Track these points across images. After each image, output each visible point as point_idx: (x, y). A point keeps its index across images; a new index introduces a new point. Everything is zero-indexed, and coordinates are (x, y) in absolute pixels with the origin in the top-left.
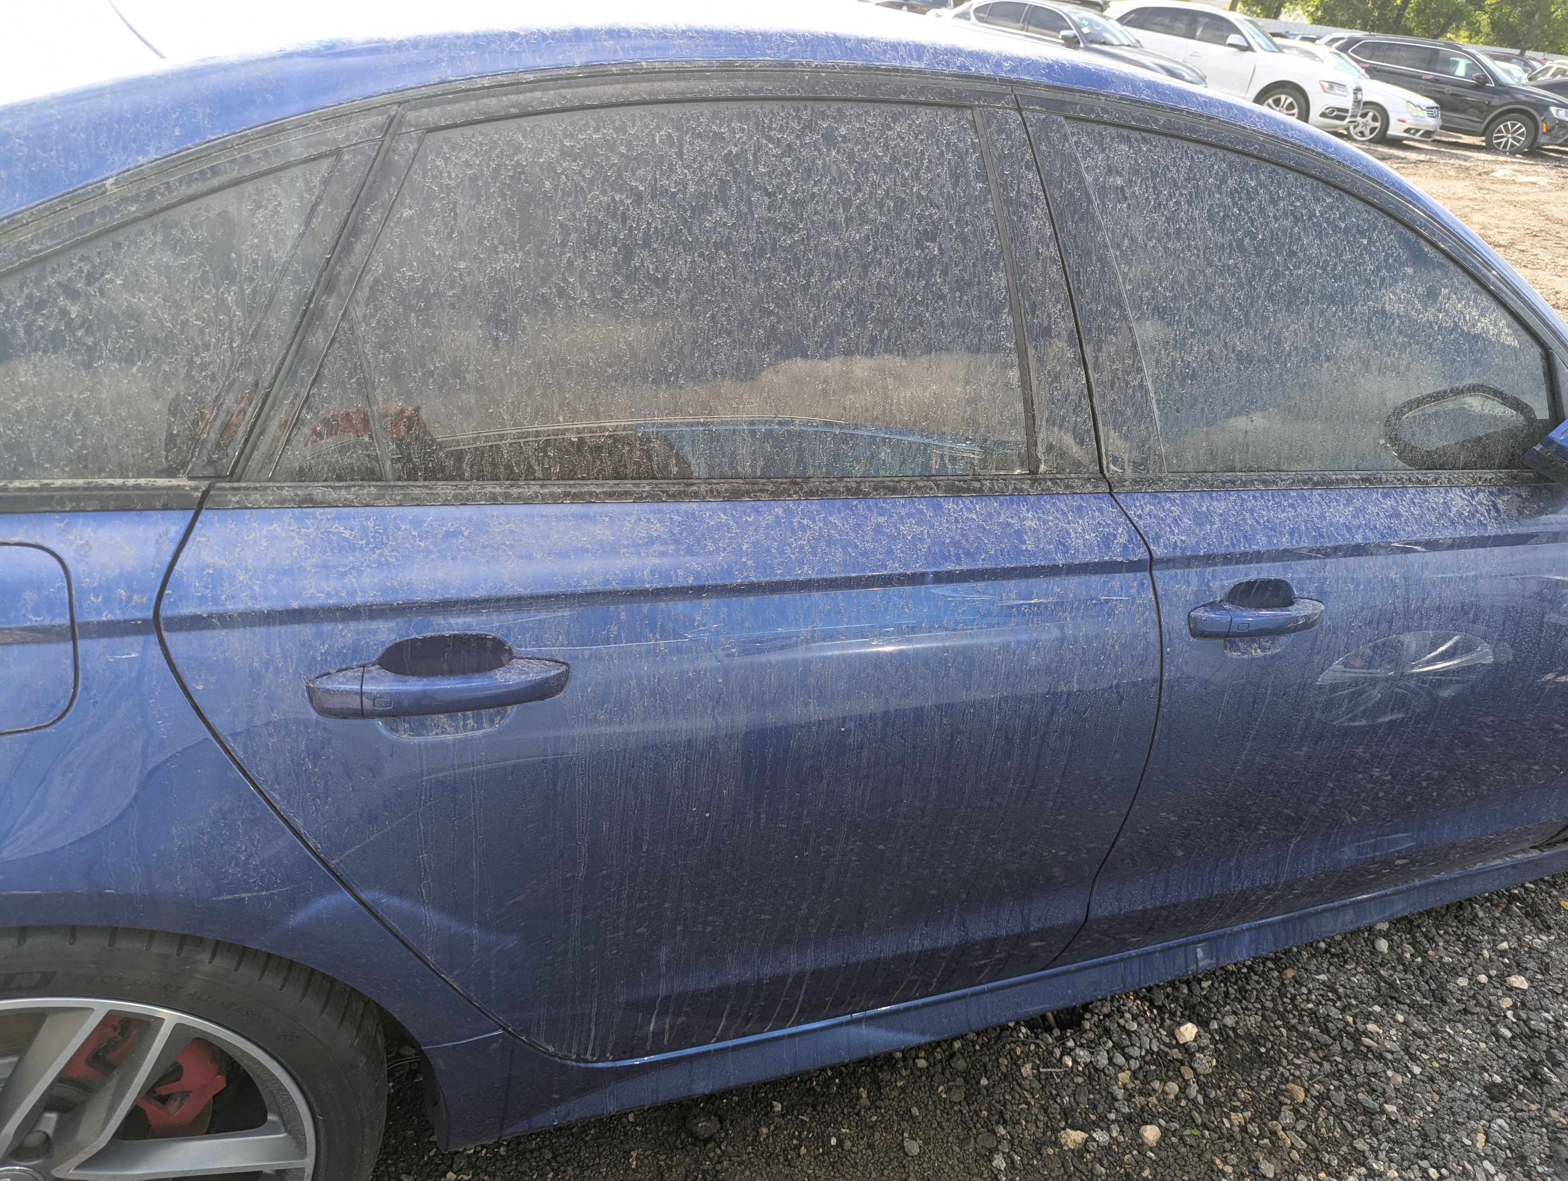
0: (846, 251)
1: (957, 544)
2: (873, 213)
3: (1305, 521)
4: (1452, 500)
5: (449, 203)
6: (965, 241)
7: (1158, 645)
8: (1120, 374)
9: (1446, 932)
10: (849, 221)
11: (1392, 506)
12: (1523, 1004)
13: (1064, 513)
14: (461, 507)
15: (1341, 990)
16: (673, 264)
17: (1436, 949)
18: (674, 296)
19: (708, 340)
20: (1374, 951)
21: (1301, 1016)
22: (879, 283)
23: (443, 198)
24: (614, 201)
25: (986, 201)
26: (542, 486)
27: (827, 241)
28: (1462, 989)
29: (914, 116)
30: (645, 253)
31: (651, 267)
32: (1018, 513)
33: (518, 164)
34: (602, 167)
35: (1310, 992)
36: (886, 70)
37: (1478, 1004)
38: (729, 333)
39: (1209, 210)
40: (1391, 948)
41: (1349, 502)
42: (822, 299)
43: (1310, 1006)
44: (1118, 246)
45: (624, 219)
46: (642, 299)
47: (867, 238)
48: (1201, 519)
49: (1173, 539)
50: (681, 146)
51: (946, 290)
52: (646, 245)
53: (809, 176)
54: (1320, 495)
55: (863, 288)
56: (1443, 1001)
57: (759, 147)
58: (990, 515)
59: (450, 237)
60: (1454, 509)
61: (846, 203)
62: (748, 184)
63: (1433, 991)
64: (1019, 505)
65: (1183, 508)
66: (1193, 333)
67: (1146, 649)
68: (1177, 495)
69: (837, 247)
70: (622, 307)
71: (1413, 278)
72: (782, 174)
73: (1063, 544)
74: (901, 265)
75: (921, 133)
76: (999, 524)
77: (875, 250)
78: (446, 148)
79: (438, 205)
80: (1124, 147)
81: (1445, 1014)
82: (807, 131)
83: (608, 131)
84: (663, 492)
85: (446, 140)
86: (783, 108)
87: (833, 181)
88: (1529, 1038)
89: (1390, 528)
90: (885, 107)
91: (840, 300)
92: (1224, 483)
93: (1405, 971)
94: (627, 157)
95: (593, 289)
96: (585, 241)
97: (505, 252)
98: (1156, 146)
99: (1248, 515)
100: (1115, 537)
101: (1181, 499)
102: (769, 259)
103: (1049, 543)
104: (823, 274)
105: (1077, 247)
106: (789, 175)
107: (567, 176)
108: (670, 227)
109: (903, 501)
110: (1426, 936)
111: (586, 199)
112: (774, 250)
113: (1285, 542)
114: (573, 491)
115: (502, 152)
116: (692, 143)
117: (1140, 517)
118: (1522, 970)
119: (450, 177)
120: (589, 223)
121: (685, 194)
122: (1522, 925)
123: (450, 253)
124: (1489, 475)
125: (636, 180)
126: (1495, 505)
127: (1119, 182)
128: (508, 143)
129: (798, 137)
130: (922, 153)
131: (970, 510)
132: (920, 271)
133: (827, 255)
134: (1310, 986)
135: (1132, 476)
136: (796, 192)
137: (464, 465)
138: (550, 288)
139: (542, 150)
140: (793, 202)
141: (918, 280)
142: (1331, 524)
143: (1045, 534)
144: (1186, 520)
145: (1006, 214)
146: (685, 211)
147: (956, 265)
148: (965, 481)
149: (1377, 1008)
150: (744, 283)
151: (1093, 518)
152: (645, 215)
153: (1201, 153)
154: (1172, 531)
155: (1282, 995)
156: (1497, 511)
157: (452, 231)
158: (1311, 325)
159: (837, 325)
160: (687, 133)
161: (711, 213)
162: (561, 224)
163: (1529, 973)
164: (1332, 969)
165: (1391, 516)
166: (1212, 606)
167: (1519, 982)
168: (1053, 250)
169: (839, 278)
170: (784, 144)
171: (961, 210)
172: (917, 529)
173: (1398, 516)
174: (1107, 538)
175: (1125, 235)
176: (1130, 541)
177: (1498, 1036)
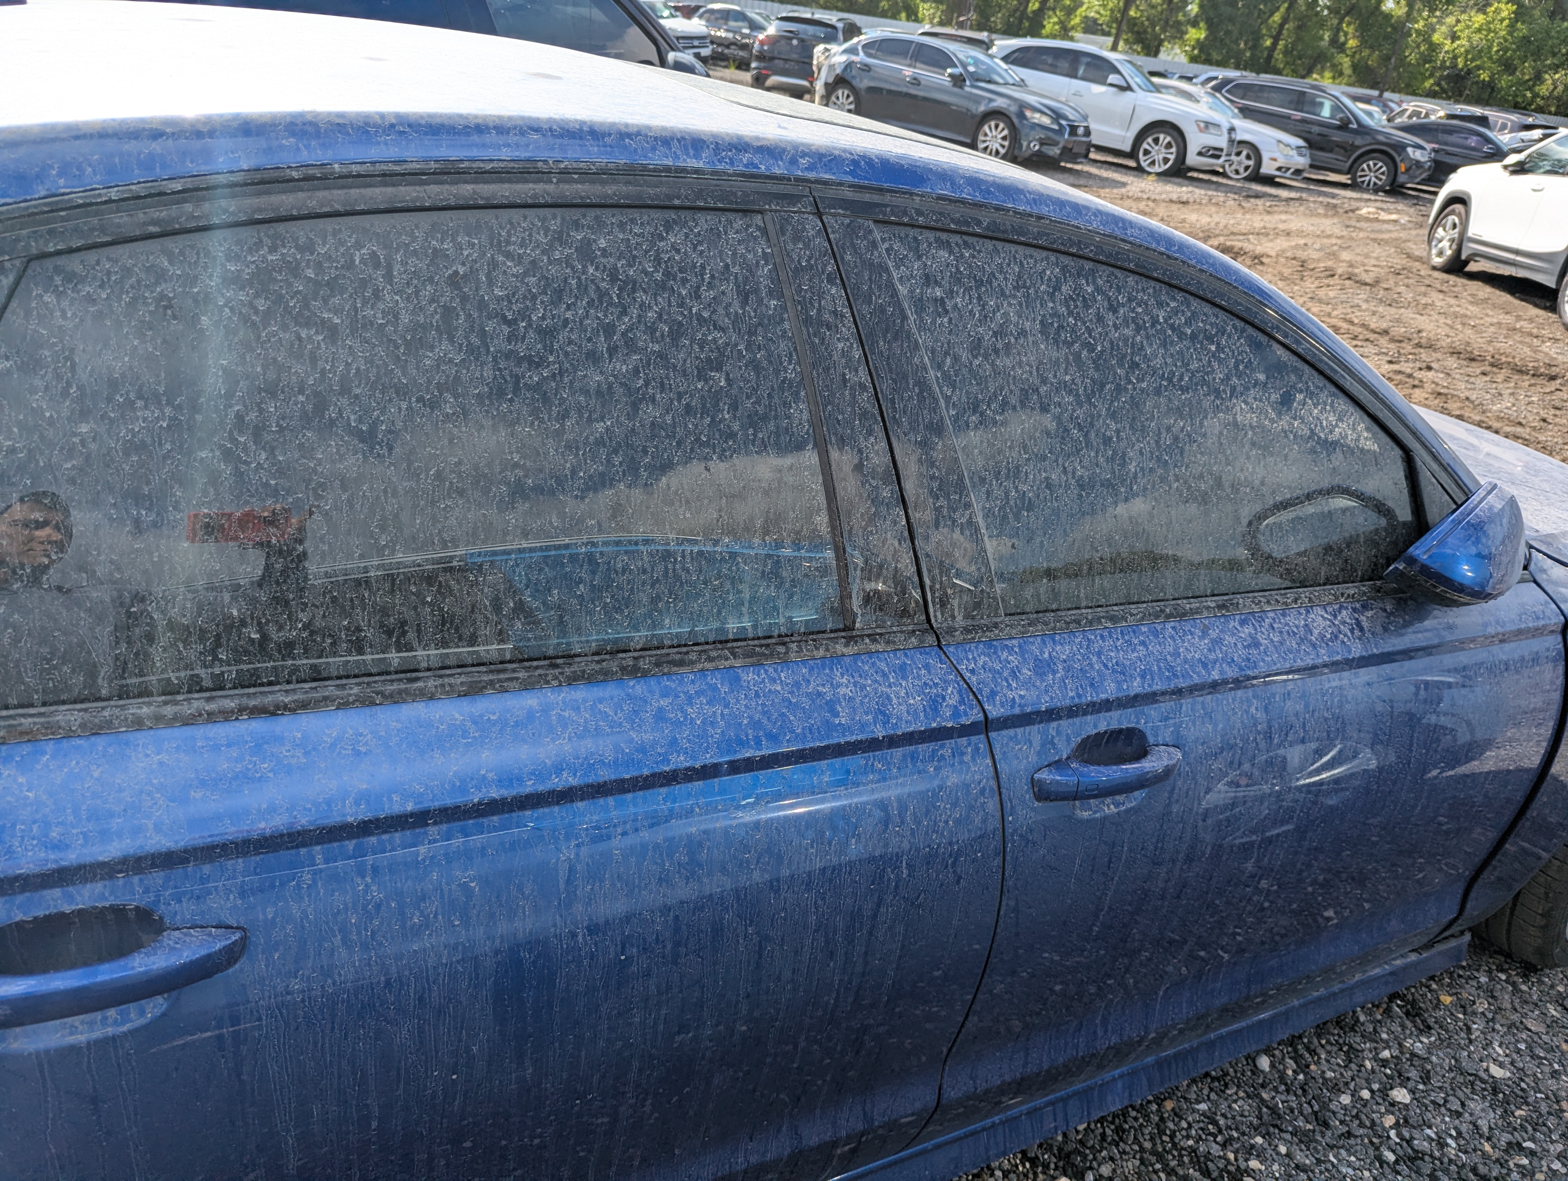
0: (610, 387)
1: (756, 725)
2: (642, 339)
3: (1158, 661)
4: (1314, 621)
5: (63, 351)
6: (756, 367)
7: (999, 814)
8: (945, 511)
9: (1328, 1042)
10: (612, 351)
11: (1250, 634)
12: (1406, 1121)
13: (884, 675)
14: (93, 738)
15: (1222, 1122)
16: (383, 413)
17: (1317, 1063)
18: (385, 451)
19: (433, 503)
20: (1256, 1070)
21: (1181, 1156)
22: (653, 423)
23: (55, 344)
24: (299, 339)
25: (782, 320)
26: (209, 700)
27: (585, 376)
28: (1345, 1108)
29: (691, 224)
30: (344, 401)
31: (352, 417)
32: (830, 679)
33: (162, 296)
34: (281, 297)
35: (1190, 1126)
36: (654, 170)
37: (1361, 1125)
38: (461, 493)
39: (1041, 322)
40: (1272, 1065)
41: (1205, 633)
42: (581, 445)
43: (1191, 1142)
44: (939, 367)
45: (314, 359)
46: (342, 458)
47: (636, 371)
48: (1042, 668)
49: (1010, 695)
50: (389, 268)
51: (736, 426)
52: (345, 390)
53: (560, 299)
54: (1173, 628)
55: (633, 430)
56: (1326, 1125)
57: (494, 264)
58: (797, 685)
59: (65, 393)
60: (1316, 632)
61: (609, 330)
62: (480, 310)
63: (1315, 1113)
64: (831, 669)
65: (1023, 656)
66: (1028, 460)
67: (984, 821)
68: (1015, 642)
69: (599, 383)
70: (315, 471)
71: (1265, 384)
72: (525, 297)
73: (883, 713)
74: (679, 401)
75: (700, 243)
76: (808, 695)
77: (647, 383)
78: (58, 280)
79: (47, 353)
80: (943, 254)
81: (1328, 1140)
82: (557, 244)
83: (289, 251)
84: (377, 693)
85: (58, 270)
86: (525, 218)
87: (591, 303)
88: (1412, 1160)
89: (1249, 660)
90: (656, 214)
91: (604, 446)
92: (1067, 623)
93: (1288, 1091)
94: (317, 283)
95: (272, 450)
96: (260, 390)
97: (146, 407)
98: (979, 252)
99: (1095, 659)
100: (944, 699)
101: (1020, 647)
102: (511, 401)
103: (867, 714)
104: (581, 416)
105: (891, 371)
106: (534, 298)
107: (232, 309)
108: (378, 367)
109: (692, 677)
110: (1308, 1049)
111: (259, 337)
112: (516, 390)
113: (1136, 687)
114: (253, 703)
115: (139, 282)
116: (404, 263)
117: (973, 671)
118: (1404, 1082)
119: (64, 316)
120: (265, 367)
121: (396, 325)
122: (1403, 1027)
123: (66, 413)
124: (1351, 589)
125: (329, 310)
126: (1358, 623)
127: (938, 293)
128: (148, 270)
129: (544, 252)
130: (703, 267)
131: (773, 681)
132: (704, 406)
133: (586, 392)
134: (1190, 1119)
135: (963, 624)
136: (543, 318)
137: (100, 681)
138: (212, 450)
139: (196, 278)
140: (540, 331)
141: (702, 417)
142: (1186, 661)
143: (862, 703)
144: (1025, 671)
145: (805, 337)
146: (397, 347)
147: (748, 397)
148: (767, 646)
149: (1259, 1140)
150: (478, 431)
151: (919, 677)
152: (343, 354)
153: (1031, 257)
154: (1009, 685)
155: (1161, 1132)
156: (1361, 629)
157: (69, 385)
158: (1157, 442)
159: (602, 475)
160: (397, 250)
161: (432, 348)
162: (225, 370)
163: (1411, 1084)
164: (1213, 1096)
165: (1249, 646)
166: (1058, 765)
167: (1401, 1095)
168: (863, 375)
169: (602, 419)
170: (526, 260)
171: (752, 333)
172: (708, 710)
173: (1256, 644)
174: (935, 701)
175: (947, 353)
176: (962, 702)
177: (1382, 1162)
